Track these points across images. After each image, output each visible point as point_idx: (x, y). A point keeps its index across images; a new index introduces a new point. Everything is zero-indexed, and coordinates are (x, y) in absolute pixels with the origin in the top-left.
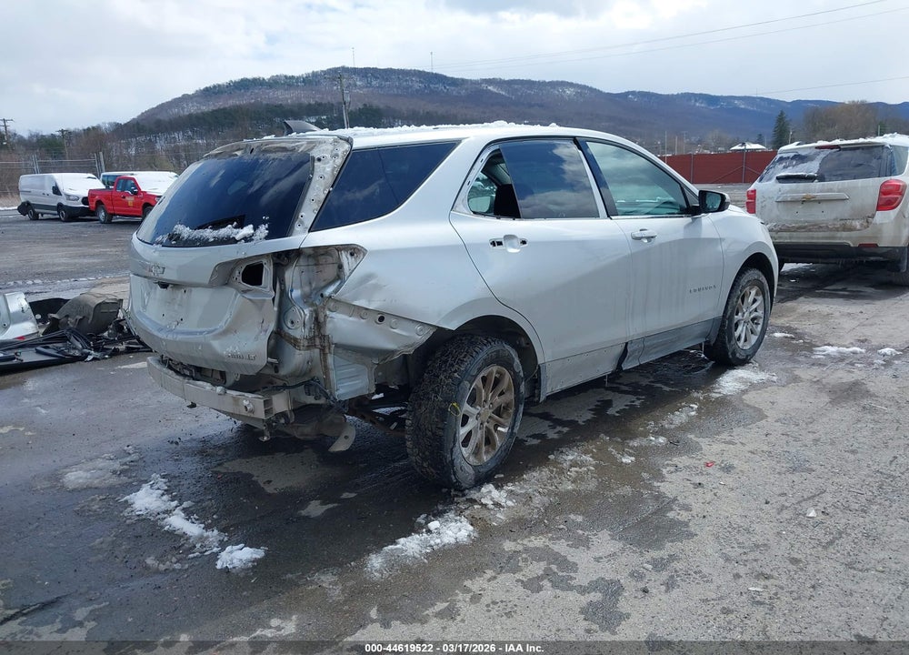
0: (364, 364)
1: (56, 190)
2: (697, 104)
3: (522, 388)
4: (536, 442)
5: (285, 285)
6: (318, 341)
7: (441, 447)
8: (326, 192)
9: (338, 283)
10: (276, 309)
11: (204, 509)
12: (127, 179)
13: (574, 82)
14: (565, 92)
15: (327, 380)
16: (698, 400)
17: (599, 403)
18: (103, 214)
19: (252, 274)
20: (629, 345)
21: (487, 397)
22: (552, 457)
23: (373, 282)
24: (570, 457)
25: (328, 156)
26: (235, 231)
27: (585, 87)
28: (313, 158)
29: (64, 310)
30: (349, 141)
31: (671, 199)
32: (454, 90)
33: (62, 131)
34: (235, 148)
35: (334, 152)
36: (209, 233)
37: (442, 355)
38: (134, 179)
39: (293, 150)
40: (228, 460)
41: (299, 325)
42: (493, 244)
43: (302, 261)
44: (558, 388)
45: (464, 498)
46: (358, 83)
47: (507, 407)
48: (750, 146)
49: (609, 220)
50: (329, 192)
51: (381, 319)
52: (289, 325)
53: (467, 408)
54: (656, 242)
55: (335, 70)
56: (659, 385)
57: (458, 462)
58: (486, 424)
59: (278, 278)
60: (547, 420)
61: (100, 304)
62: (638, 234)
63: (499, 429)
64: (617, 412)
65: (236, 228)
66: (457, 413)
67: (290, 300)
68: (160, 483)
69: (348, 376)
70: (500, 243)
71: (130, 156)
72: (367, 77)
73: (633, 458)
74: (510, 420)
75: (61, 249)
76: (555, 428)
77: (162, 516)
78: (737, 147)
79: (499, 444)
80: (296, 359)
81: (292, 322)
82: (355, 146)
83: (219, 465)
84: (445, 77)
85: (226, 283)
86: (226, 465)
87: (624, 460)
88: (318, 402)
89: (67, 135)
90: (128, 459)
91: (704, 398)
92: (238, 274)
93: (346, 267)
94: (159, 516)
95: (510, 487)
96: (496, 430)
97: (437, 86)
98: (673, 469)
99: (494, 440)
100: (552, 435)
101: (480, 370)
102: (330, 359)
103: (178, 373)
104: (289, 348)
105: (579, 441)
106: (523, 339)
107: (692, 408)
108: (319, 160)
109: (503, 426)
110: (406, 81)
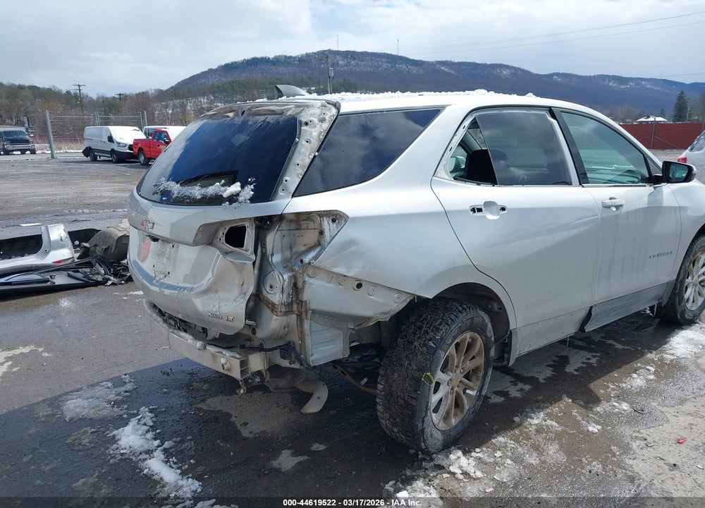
0: (339, 329)
1: (111, 139)
2: (610, 84)
3: (492, 353)
4: (499, 399)
5: (265, 248)
6: (295, 307)
7: (412, 416)
8: (312, 157)
9: (318, 250)
10: (256, 272)
11: (182, 451)
12: (161, 132)
13: (510, 65)
14: (502, 72)
15: (303, 345)
16: (653, 361)
17: (557, 359)
18: (143, 158)
19: (235, 236)
20: (593, 310)
21: (459, 363)
22: (517, 419)
23: (353, 248)
24: (536, 421)
25: (315, 120)
26: (223, 188)
27: (519, 69)
28: (301, 122)
29: (94, 239)
30: (336, 105)
31: (632, 167)
32: (414, 69)
33: (120, 95)
34: (228, 109)
35: (322, 116)
36: (196, 191)
37: (417, 320)
38: (166, 132)
39: (282, 113)
40: (211, 396)
41: (278, 290)
42: (473, 210)
43: (284, 225)
44: (526, 350)
45: (432, 464)
46: (340, 62)
47: (476, 370)
48: (659, 119)
49: (581, 188)
50: (315, 156)
51: (359, 286)
52: (268, 288)
53: (440, 376)
54: (624, 210)
55: (323, 53)
56: (611, 342)
57: (428, 430)
58: (456, 389)
59: (260, 241)
60: (509, 374)
61: (121, 236)
62: (608, 202)
63: (468, 391)
64: (576, 370)
65: (223, 185)
66: (431, 382)
67: (271, 264)
68: (147, 418)
69: (324, 341)
70: (480, 210)
71: (168, 114)
72: (347, 58)
73: (599, 427)
74: (479, 383)
75: (109, 184)
76: (516, 385)
77: (143, 456)
78: (643, 119)
79: (467, 407)
80: (272, 323)
81: (271, 287)
82: (343, 110)
83: (202, 401)
84: (408, 59)
85: (210, 243)
86: (208, 401)
87: (591, 429)
88: (292, 366)
89: (123, 98)
90: (124, 388)
91: (659, 360)
92: (221, 235)
93: (327, 233)
94: (141, 457)
95: (478, 453)
96: (464, 393)
97: (401, 66)
98: (643, 443)
99: (463, 405)
100: (514, 392)
101: (455, 338)
102: (307, 324)
103: (165, 321)
104: (266, 312)
105: (543, 401)
106: (495, 304)
107: (649, 370)
108: (306, 124)
109: (472, 389)
110: (378, 61)
